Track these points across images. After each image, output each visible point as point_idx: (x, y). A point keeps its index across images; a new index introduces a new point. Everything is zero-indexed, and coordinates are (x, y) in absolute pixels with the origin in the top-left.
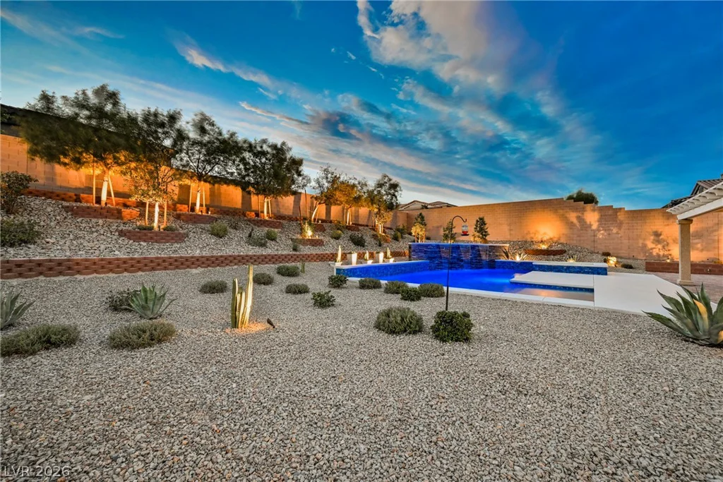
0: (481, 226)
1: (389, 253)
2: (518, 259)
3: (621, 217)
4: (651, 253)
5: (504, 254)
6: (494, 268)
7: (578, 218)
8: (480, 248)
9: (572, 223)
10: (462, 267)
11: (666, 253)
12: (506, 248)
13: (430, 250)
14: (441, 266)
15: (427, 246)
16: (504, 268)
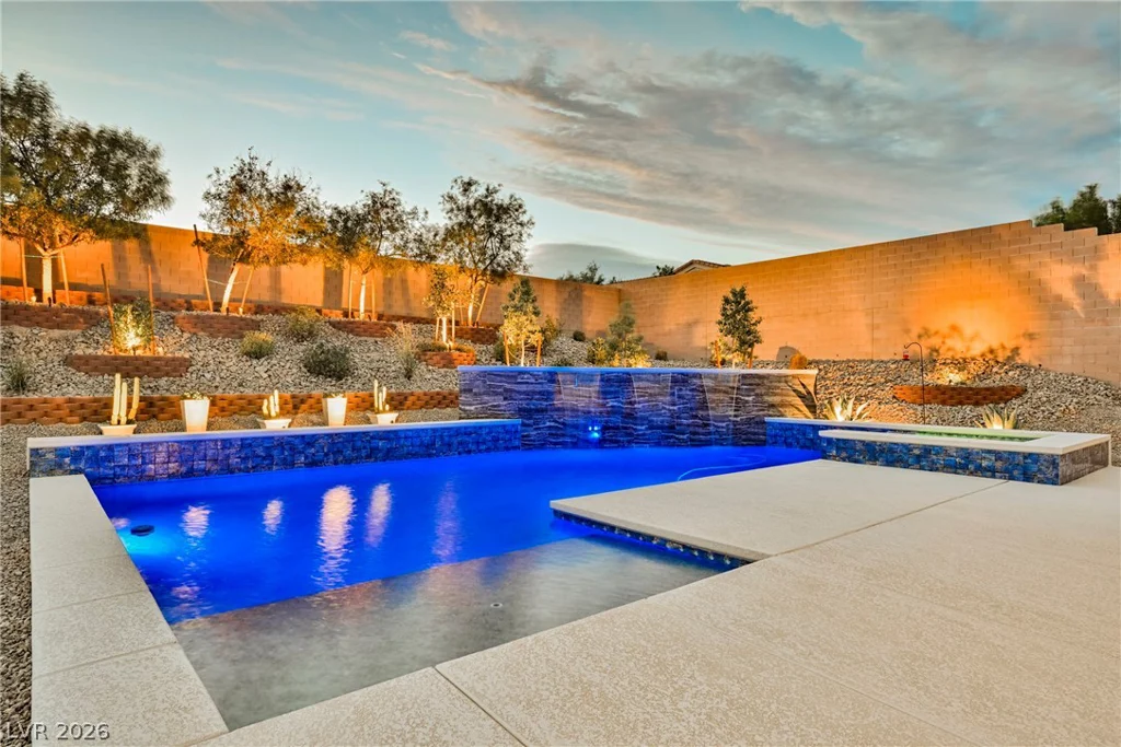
0: (739, 320)
1: (377, 398)
2: (839, 416)
5: (798, 401)
6: (763, 443)
7: (1079, 281)
9: (1059, 298)
10: (640, 439)
12: (808, 382)
13: (524, 388)
14: (563, 435)
15: (515, 377)
16: (789, 445)
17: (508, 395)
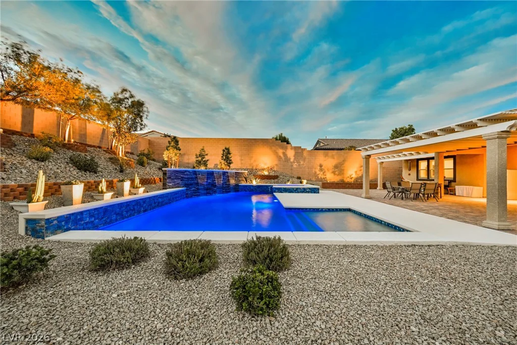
0: (227, 156)
1: (137, 181)
2: (254, 183)
3: (305, 154)
4: (318, 177)
5: (244, 179)
6: (238, 191)
7: (283, 153)
8: (229, 174)
9: (280, 156)
10: (215, 192)
11: (324, 177)
12: (246, 174)
13: (186, 176)
14: (197, 192)
15: (184, 173)
16: (246, 191)
17: (182, 179)
